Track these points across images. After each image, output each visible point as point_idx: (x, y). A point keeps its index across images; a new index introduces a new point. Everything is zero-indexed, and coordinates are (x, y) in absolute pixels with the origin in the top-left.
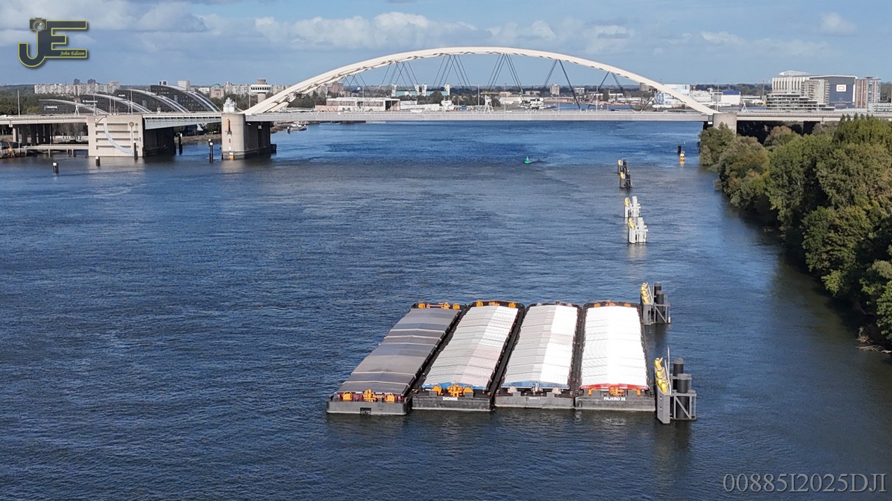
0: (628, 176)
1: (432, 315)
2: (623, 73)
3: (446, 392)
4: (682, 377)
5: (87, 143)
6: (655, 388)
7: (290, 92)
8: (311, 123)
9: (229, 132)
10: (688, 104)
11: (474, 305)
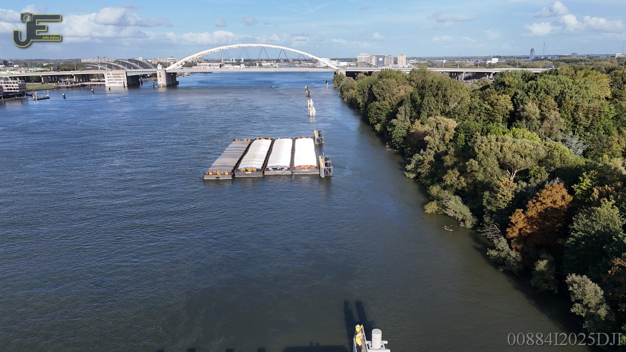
0: (309, 92)
1: (241, 143)
2: (306, 54)
3: (247, 170)
4: (328, 162)
5: (104, 81)
6: (319, 166)
7: (183, 61)
8: (191, 73)
9: (160, 76)
10: (329, 66)
11: (256, 139)
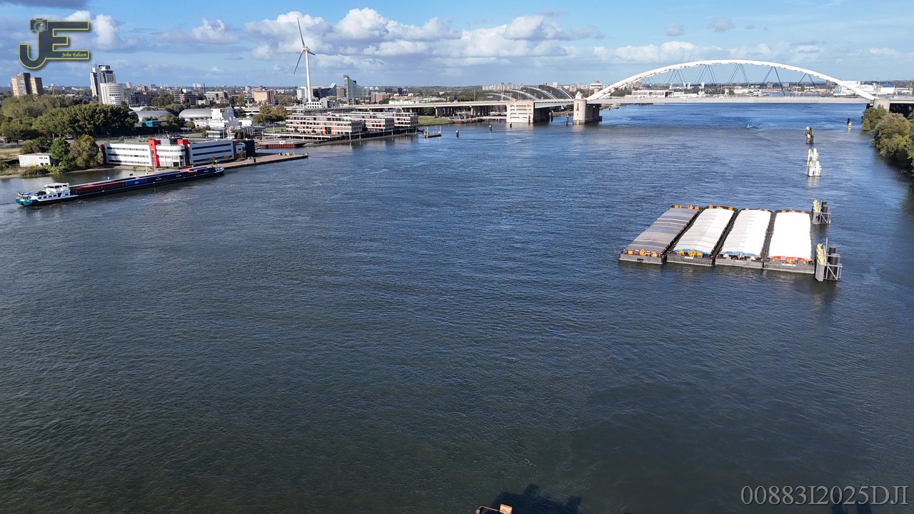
0: (812, 136)
1: (682, 212)
2: (816, 74)
3: (686, 254)
4: (834, 255)
5: (506, 115)
6: (816, 261)
7: (611, 88)
8: (622, 105)
9: (578, 109)
10: (857, 93)
11: (707, 208)
